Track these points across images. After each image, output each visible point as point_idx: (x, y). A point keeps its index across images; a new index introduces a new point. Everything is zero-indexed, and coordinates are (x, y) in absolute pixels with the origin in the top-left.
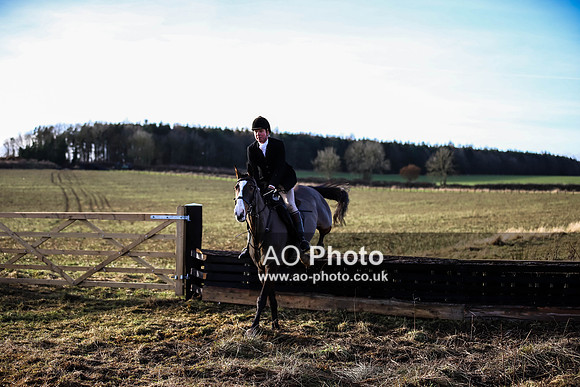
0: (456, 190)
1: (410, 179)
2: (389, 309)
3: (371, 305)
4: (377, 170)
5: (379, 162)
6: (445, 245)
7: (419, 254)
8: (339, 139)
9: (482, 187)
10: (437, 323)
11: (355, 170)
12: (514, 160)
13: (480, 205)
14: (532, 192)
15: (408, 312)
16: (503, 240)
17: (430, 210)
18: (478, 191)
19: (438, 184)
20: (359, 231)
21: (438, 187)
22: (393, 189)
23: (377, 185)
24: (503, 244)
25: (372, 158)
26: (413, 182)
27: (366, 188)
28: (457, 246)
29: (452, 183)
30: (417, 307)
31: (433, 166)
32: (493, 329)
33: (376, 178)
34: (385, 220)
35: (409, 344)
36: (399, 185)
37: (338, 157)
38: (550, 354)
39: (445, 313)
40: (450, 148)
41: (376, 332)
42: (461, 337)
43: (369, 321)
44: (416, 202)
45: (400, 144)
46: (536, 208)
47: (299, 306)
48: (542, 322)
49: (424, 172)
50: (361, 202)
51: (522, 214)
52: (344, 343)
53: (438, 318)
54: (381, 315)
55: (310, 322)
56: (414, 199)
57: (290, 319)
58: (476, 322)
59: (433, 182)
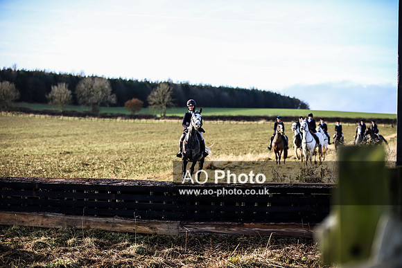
0: (175, 121)
1: (134, 111)
2: (113, 226)
3: (97, 222)
4: (103, 104)
5: (106, 97)
7: (140, 177)
8: (70, 75)
10: (156, 238)
11: (84, 103)
12: (226, 94)
14: (241, 123)
15: (130, 228)
17: (151, 138)
19: (159, 116)
20: (88, 158)
21: (159, 119)
22: (119, 119)
23: (104, 116)
25: (100, 93)
26: (136, 114)
27: (95, 120)
29: (171, 115)
30: (139, 224)
31: (154, 100)
32: (205, 243)
33: (103, 111)
34: (111, 148)
35: (131, 256)
36: (124, 116)
37: (70, 92)
38: (255, 265)
39: (163, 228)
40: (169, 84)
41: (101, 246)
42: (177, 250)
43: (95, 237)
44: (139, 131)
45: (125, 81)
46: (244, 136)
47: (33, 224)
48: (248, 236)
49: (146, 105)
50: (90, 132)
51: (233, 142)
52: (73, 257)
53: (156, 234)
54: (106, 231)
55: (43, 238)
56: (137, 129)
57: (25, 236)
58: (190, 237)
59: (154, 114)
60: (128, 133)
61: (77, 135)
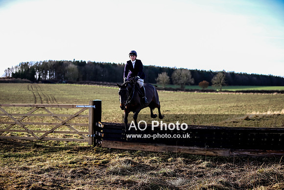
0: (227, 93)
1: (204, 88)
2: (193, 151)
3: (184, 149)
4: (187, 84)
5: (189, 80)
6: (221, 120)
7: (208, 124)
8: (169, 68)
9: (239, 92)
10: (217, 158)
11: (176, 83)
12: (255, 78)
13: (238, 100)
14: (263, 94)
15: (202, 153)
16: (250, 117)
17: (213, 103)
18: (237, 94)
19: (218, 90)
20: (179, 114)
21: (218, 92)
22: (195, 92)
23: (187, 91)
24: (249, 120)
25: (185, 78)
26: (205, 89)
27: (182, 92)
28: (227, 121)
29: (224, 90)
30: (207, 150)
31: (215, 81)
32: (245, 161)
33: (187, 87)
34: (191, 108)
35: (203, 168)
36: (198, 90)
37: (168, 77)
38: (272, 173)
39: (221, 153)
40: (223, 72)
41: (187, 162)
42: (228, 165)
43: (183, 157)
44: (207, 99)
45: (199, 71)
46: (265, 102)
47: (149, 150)
48: (268, 158)
49: (211, 84)
50: (180, 99)
51: (259, 105)
52: (171, 168)
53: (217, 156)
54: (189, 154)
55: (154, 158)
56: (205, 98)
57: (145, 156)
58: (236, 158)
59: (215, 90)
60: (201, 100)
61: (172, 101)
